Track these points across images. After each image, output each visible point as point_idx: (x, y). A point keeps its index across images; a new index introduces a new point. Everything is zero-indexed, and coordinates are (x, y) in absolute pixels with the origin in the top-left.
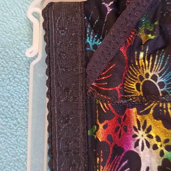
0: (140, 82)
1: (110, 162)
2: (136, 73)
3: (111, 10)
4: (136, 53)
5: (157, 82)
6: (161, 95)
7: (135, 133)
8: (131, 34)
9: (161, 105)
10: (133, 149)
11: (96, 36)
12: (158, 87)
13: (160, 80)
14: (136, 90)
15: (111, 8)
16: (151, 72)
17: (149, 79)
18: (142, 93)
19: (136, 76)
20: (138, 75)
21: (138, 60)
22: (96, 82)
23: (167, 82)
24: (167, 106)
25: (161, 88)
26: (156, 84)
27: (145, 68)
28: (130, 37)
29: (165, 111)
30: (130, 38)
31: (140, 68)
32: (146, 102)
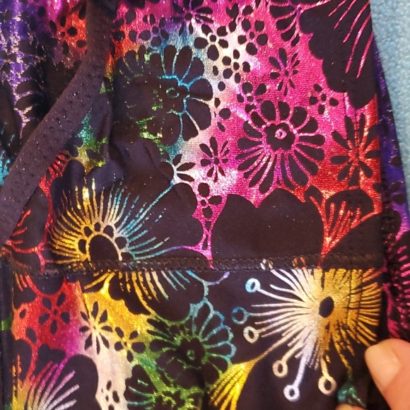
0: (86, 238)
1: (36, 373)
2: (78, 223)
3: (28, 120)
4: (77, 190)
5: (114, 238)
6: (120, 258)
7: (84, 323)
8: (59, 159)
9: (120, 277)
10: (83, 352)
11: (8, 162)
12: (116, 245)
13: (117, 234)
14: (78, 252)
15: (28, 118)
16: (103, 220)
17: (101, 233)
18: (88, 256)
19: (80, 228)
20: (83, 227)
21: (81, 201)
22: (12, 238)
23: (129, 238)
24: (130, 277)
25: (120, 248)
26: (112, 240)
27: (94, 215)
28: (56, 164)
29: (128, 287)
30: (55, 166)
31: (85, 215)
32: (96, 271)
